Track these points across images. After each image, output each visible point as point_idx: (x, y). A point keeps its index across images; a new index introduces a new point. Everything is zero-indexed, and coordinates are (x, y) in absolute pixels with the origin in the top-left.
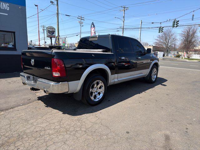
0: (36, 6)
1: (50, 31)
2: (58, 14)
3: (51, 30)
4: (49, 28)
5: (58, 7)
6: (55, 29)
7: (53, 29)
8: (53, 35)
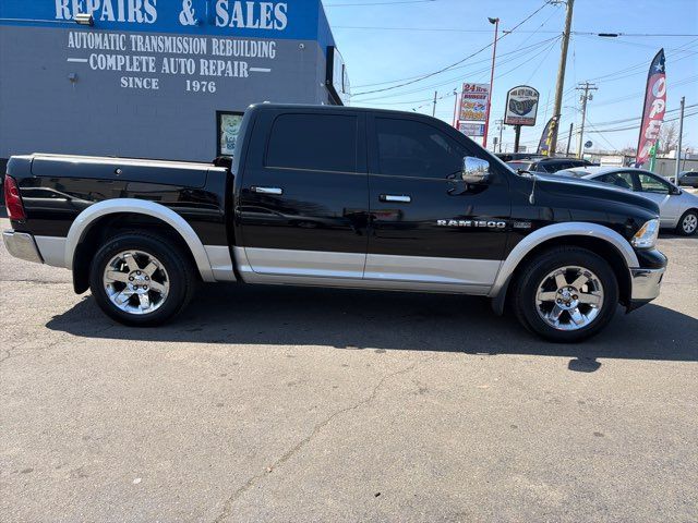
0: (493, 21)
1: (518, 103)
2: (567, 35)
3: (520, 100)
4: (514, 93)
5: (571, 10)
6: (537, 94)
7: (530, 93)
8: (526, 115)
